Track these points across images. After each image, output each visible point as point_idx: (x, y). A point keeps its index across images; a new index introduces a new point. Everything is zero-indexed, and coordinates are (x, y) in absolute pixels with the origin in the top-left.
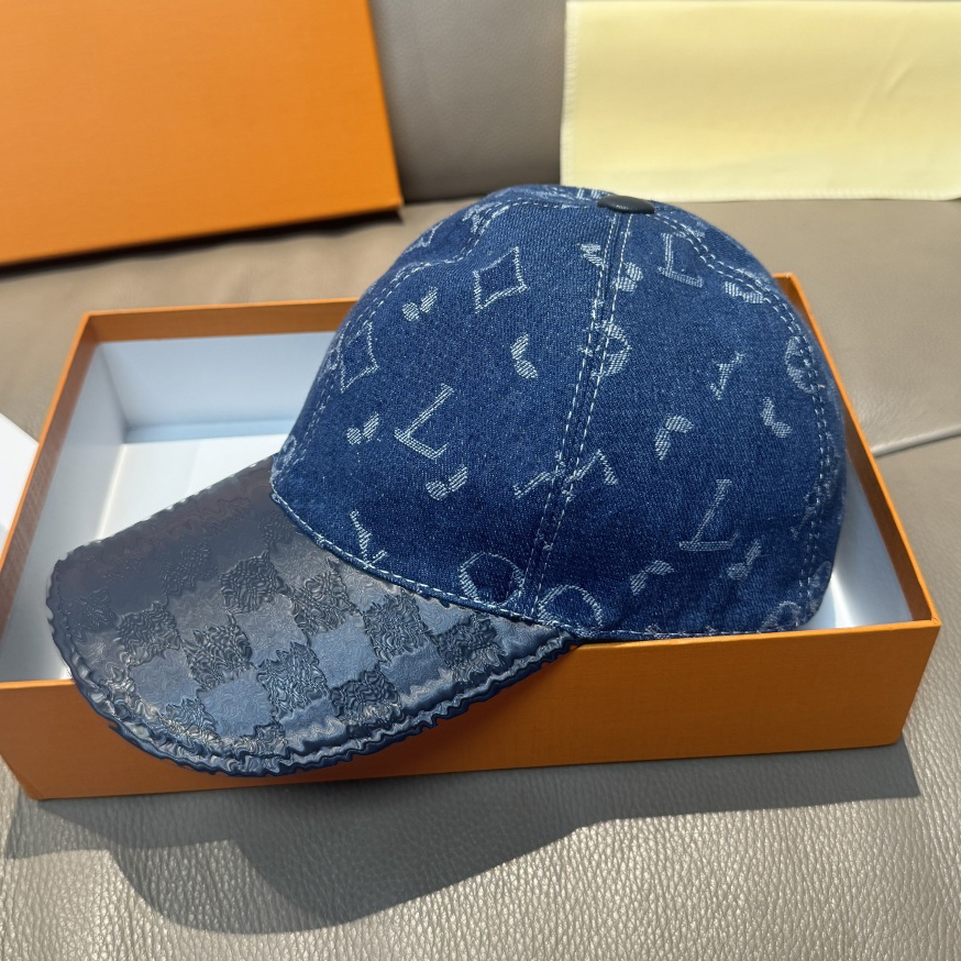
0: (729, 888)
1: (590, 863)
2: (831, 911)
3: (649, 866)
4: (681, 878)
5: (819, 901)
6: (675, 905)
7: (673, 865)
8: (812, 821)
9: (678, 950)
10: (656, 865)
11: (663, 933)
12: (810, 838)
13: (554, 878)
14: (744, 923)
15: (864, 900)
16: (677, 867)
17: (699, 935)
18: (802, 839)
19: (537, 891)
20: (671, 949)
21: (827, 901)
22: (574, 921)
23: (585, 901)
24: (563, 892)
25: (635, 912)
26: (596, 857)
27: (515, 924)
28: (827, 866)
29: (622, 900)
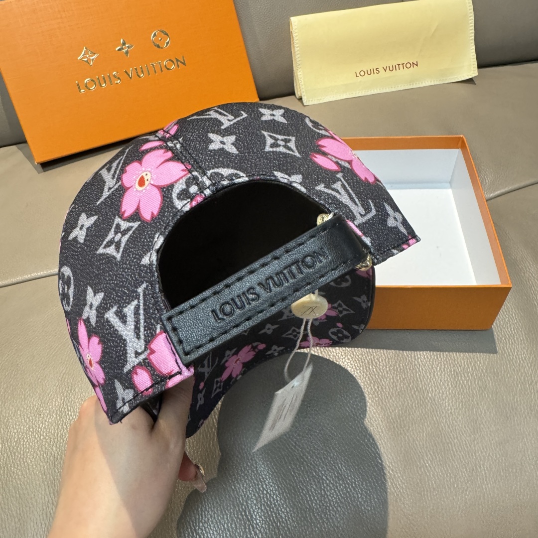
0: (483, 367)
1: (430, 363)
2: (522, 373)
3: (452, 362)
4: (465, 365)
5: (517, 370)
6: (465, 376)
7: (461, 361)
8: (509, 340)
9: (469, 392)
10: (455, 362)
11: (462, 386)
12: (509, 347)
13: (417, 370)
14: (491, 379)
15: (534, 368)
16: (463, 362)
17: (476, 386)
18: (506, 347)
19: (412, 375)
20: (467, 392)
21: (519, 370)
22: (428, 385)
23: (431, 377)
24: (422, 375)
25: (450, 379)
26: (431, 360)
27: (407, 387)
28: (518, 357)
29: (444, 375)
